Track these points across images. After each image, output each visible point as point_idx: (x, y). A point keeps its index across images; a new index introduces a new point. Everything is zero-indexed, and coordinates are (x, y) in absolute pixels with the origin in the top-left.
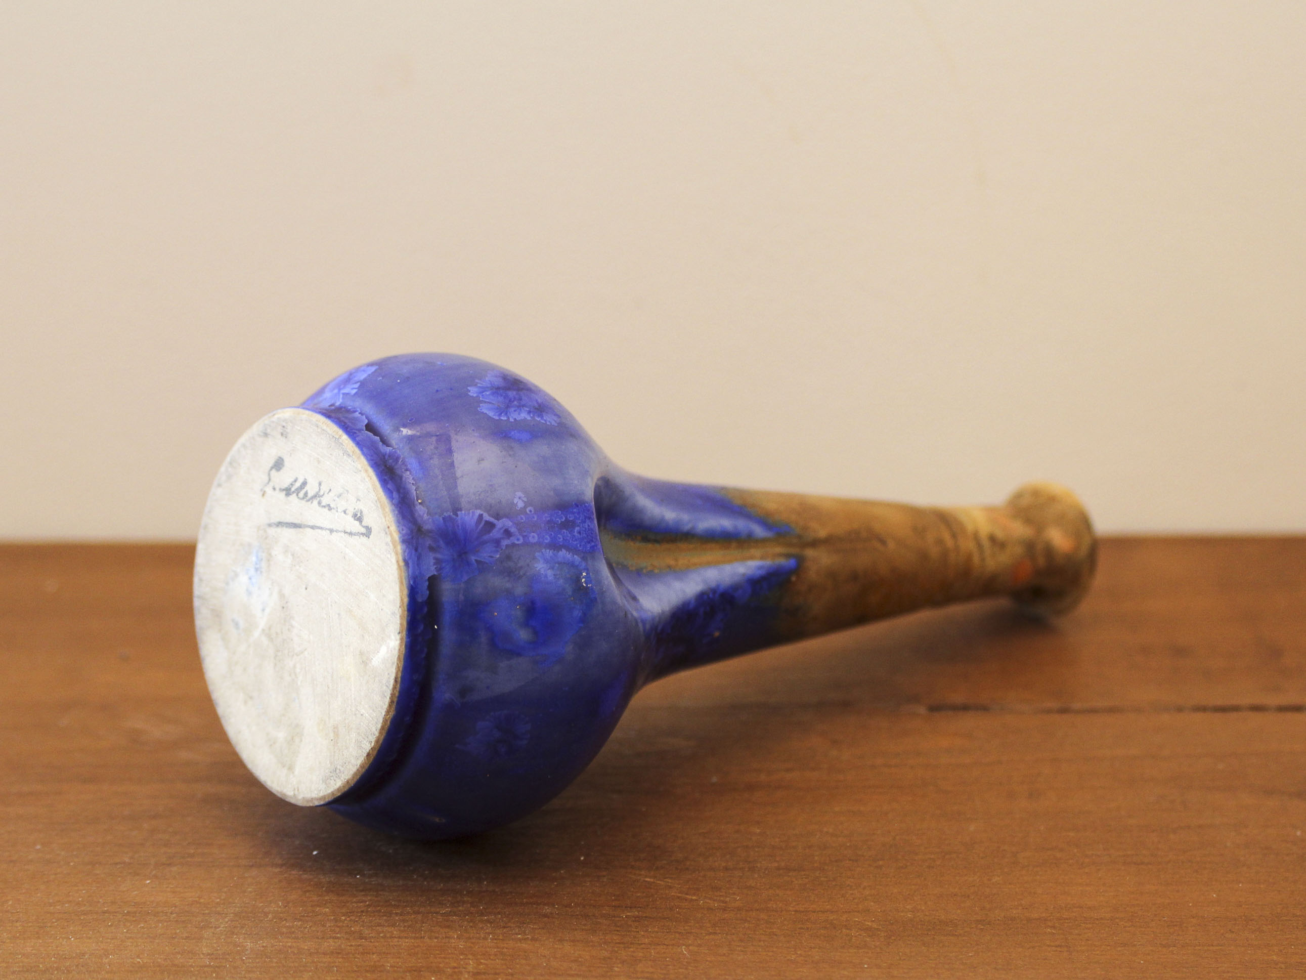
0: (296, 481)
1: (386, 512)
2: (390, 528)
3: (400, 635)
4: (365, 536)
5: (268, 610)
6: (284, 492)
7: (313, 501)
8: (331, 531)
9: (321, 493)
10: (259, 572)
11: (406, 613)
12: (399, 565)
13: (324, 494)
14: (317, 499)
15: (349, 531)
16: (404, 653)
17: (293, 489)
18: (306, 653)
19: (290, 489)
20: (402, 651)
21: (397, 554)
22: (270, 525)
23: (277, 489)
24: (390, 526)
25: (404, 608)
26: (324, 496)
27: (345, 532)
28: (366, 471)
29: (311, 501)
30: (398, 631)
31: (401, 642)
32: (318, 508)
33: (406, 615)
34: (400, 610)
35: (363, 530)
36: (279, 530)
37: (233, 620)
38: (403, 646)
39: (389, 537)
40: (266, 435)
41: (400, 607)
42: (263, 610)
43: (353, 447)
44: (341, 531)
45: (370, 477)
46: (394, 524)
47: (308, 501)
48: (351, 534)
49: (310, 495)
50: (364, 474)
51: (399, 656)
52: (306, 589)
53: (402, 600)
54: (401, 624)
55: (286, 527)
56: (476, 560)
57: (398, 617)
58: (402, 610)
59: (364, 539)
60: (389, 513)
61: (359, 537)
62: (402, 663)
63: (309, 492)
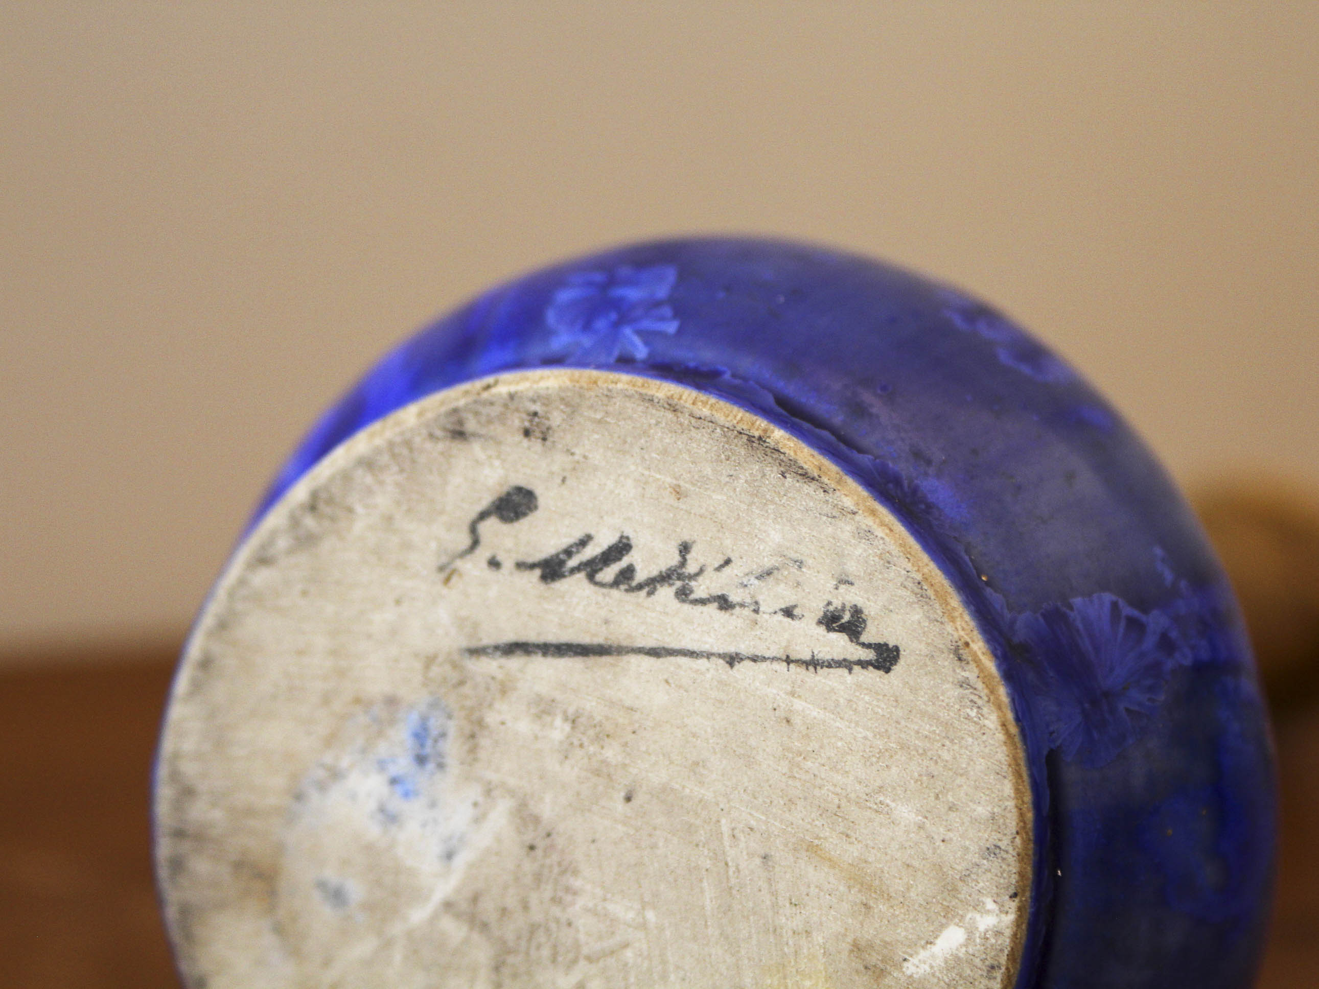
0: (584, 542)
1: (954, 609)
2: (972, 645)
3: (1017, 900)
4: (871, 668)
5: (462, 859)
6: (538, 572)
7: (655, 589)
8: (732, 660)
9: (691, 568)
10: (430, 766)
11: (1031, 845)
12: (1007, 733)
13: (701, 571)
14: (673, 584)
15: (807, 656)
16: (1023, 942)
17: (572, 563)
18: (629, 954)
19: (562, 563)
20: (1021, 938)
21: (999, 707)
22: (476, 652)
23: (508, 564)
24: (969, 640)
25: (1027, 833)
26: (700, 579)
27: (788, 661)
28: (873, 513)
29: (646, 590)
30: (1012, 891)
31: (1020, 917)
32: (675, 604)
33: (1031, 852)
34: (1018, 840)
35: (869, 655)
36: (515, 663)
37: (322, 885)
38: (1024, 927)
39: (973, 665)
40: (459, 434)
41: (1017, 833)
42: (449, 856)
43: (813, 456)
44: (774, 659)
45: (886, 525)
46: (980, 636)
47: (631, 590)
48: (813, 664)
49: (641, 576)
50: (868, 522)
51: (1012, 949)
52: (628, 799)
53: (1021, 815)
54: (1021, 874)
55: (545, 654)
56: (1127, 710)
57: (1011, 858)
58: (1023, 841)
59: (872, 675)
60: (961, 610)
61: (846, 671)
62: (1018, 966)
63: (638, 567)
